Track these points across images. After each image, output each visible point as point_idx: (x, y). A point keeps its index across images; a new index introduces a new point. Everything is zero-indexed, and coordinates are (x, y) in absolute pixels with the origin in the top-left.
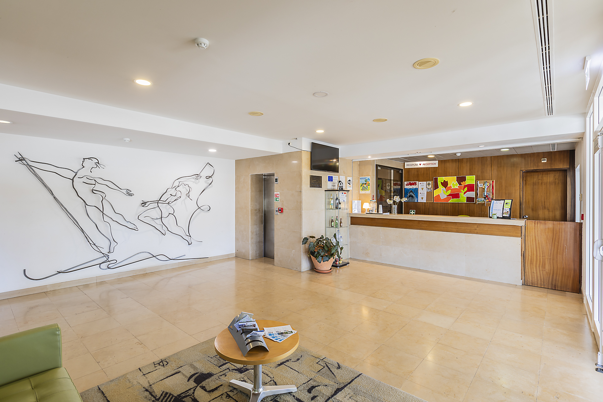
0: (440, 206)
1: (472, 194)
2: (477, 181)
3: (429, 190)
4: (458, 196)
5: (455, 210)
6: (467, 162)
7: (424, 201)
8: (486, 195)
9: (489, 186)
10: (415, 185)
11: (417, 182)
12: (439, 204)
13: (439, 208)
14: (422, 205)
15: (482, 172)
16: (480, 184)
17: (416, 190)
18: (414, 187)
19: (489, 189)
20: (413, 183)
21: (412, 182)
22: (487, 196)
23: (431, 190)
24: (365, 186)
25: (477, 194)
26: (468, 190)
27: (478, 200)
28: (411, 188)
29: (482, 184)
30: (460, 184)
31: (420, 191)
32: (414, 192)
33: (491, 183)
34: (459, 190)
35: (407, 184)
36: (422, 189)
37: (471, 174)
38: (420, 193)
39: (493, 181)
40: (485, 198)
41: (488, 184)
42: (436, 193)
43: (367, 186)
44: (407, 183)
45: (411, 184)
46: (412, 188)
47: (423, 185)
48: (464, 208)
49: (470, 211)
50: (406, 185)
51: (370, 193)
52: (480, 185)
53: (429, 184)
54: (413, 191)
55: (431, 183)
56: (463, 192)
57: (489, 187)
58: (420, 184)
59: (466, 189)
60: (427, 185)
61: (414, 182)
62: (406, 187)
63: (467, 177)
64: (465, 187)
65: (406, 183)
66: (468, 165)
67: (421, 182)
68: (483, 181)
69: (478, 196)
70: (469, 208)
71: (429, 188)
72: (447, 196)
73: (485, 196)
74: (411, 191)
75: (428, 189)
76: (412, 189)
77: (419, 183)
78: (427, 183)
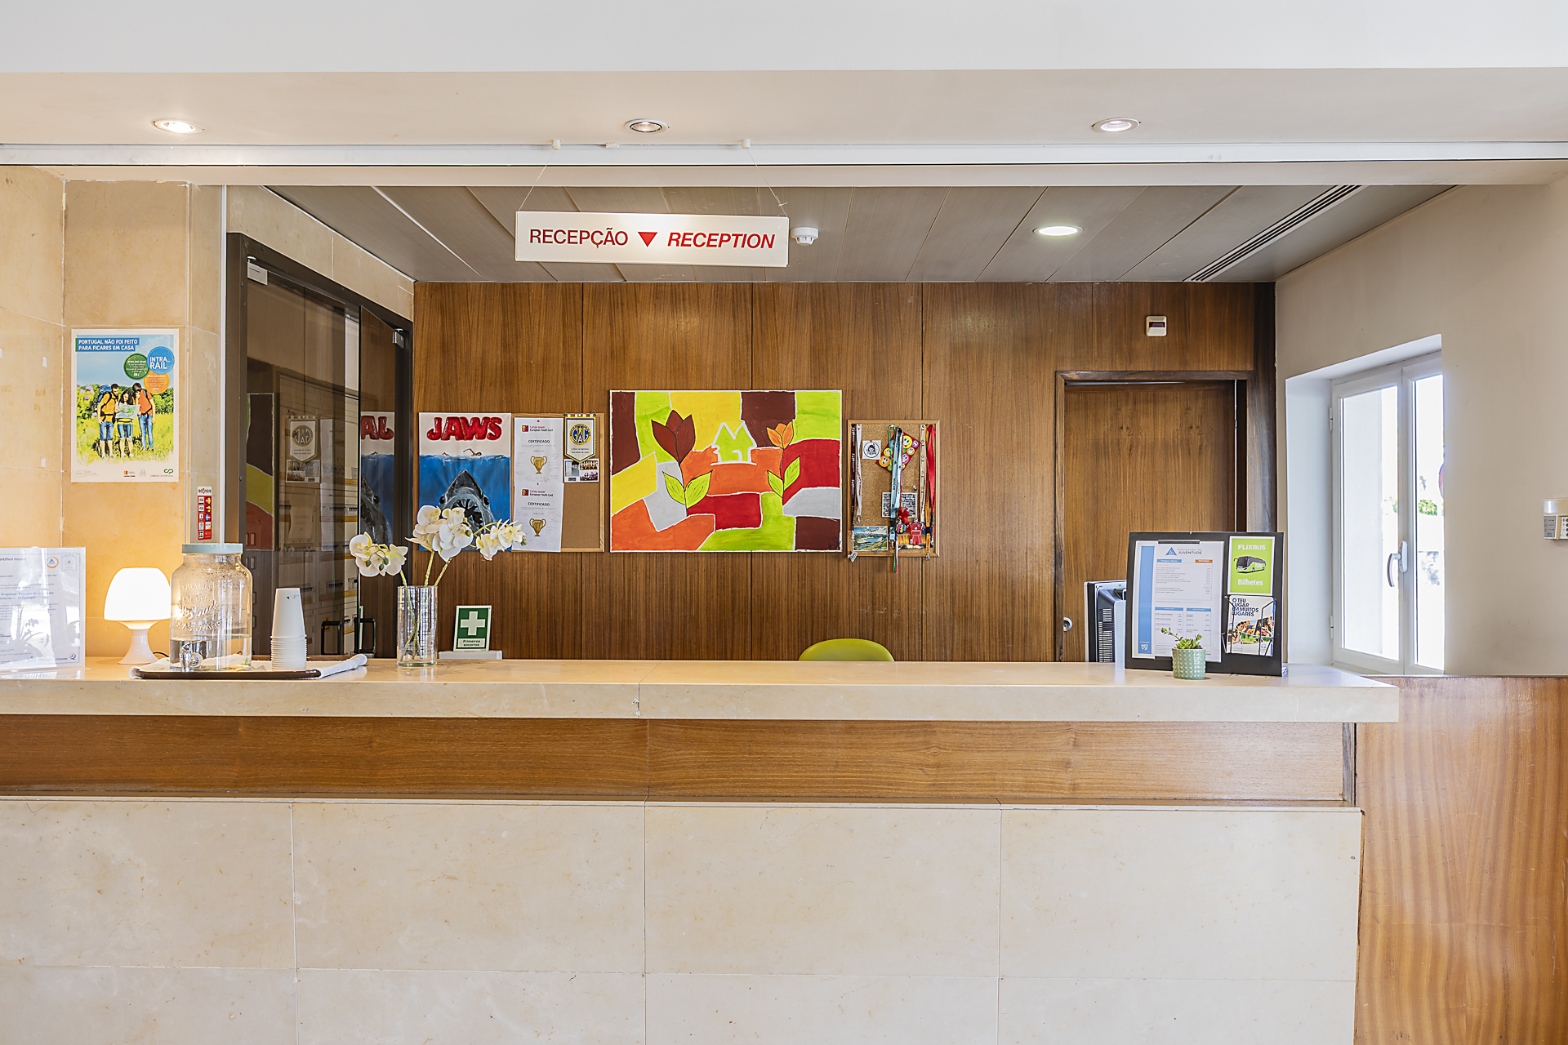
0: (647, 577)
1: (825, 502)
2: (854, 425)
3: (582, 473)
4: (754, 512)
5: (733, 599)
6: (797, 304)
7: (551, 541)
8: (897, 506)
9: (910, 457)
10: (492, 437)
11: (506, 417)
12: (641, 562)
13: (642, 588)
14: (539, 571)
15: (877, 374)
16: (867, 444)
17: (501, 470)
18: (484, 448)
19: (911, 472)
20: (476, 420)
21: (469, 416)
22: (903, 514)
23: (589, 472)
24: (130, 413)
25: (851, 501)
26: (809, 479)
27: (857, 537)
28: (462, 455)
29: (878, 443)
30: (762, 440)
31: (522, 477)
32: (484, 483)
33: (923, 437)
34: (755, 473)
35: (439, 426)
36: (538, 464)
37: (818, 382)
38: (526, 493)
39: (930, 429)
40: (892, 523)
41: (908, 442)
42: (625, 489)
43: (146, 416)
44: (439, 420)
45: (463, 430)
46: (469, 454)
47: (541, 435)
48: (784, 587)
49: (812, 600)
50: (432, 435)
51: (174, 478)
52: (870, 449)
53: (579, 435)
54: (475, 476)
55: (590, 425)
56: (779, 485)
57: (913, 462)
58: (526, 429)
59: (794, 471)
60: (569, 439)
61: (481, 416)
62: (429, 448)
63: (803, 399)
64: (790, 453)
65: (426, 421)
66: (806, 327)
67: (531, 421)
68: (880, 426)
69: (859, 513)
70: (808, 582)
71: (579, 457)
72: (689, 511)
73: (893, 516)
74: (468, 480)
75: (575, 463)
76: (473, 462)
77: (520, 422)
78: (571, 424)
